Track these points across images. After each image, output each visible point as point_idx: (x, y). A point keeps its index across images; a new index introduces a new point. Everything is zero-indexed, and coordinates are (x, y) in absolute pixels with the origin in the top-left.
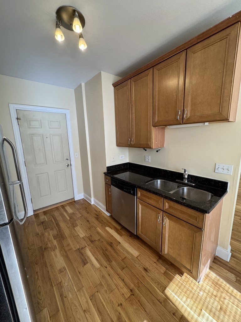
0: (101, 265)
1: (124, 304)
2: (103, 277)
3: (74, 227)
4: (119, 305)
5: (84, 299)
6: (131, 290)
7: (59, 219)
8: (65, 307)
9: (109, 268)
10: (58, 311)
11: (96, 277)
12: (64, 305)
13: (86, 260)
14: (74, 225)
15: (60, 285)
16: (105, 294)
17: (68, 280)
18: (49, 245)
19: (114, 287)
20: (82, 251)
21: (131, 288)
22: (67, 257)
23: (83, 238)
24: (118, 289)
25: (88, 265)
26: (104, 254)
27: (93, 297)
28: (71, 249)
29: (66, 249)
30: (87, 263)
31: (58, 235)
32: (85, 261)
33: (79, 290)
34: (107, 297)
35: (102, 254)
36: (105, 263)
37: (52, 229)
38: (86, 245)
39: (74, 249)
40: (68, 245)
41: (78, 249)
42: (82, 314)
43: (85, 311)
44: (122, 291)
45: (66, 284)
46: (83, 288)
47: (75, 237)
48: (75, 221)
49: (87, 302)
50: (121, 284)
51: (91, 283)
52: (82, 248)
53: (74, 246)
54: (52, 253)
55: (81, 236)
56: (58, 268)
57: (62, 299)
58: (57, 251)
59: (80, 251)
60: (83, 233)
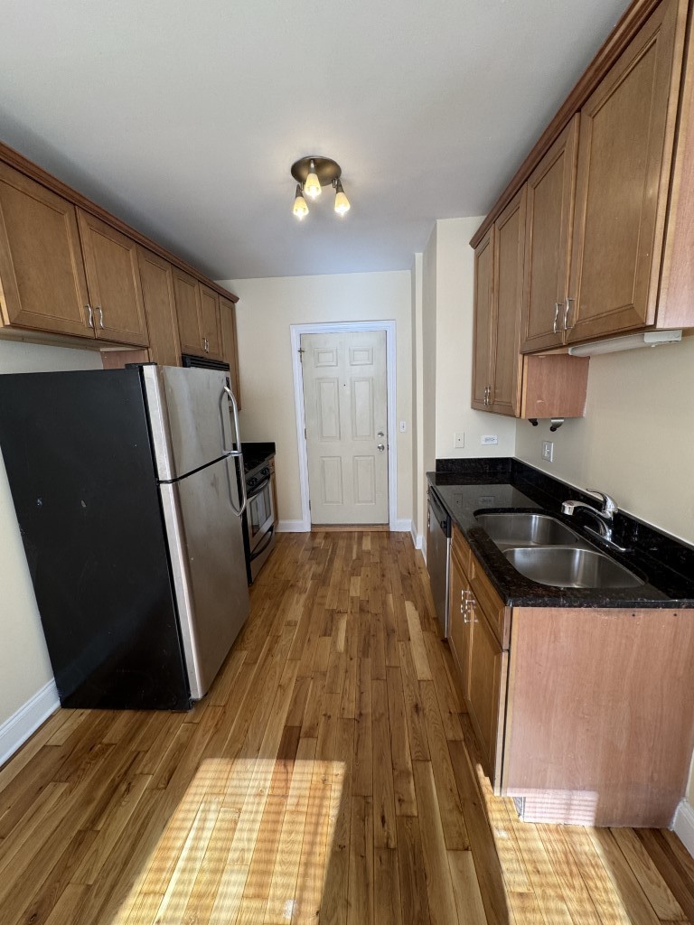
0: (347, 650)
1: (334, 719)
2: (336, 667)
3: (353, 575)
4: (325, 715)
5: (289, 674)
6: (361, 714)
7: (341, 552)
8: (263, 665)
9: (355, 662)
10: (255, 663)
11: (327, 660)
12: (265, 662)
13: (331, 630)
14: (355, 572)
15: (276, 639)
16: (319, 688)
17: (289, 639)
18: (300, 584)
19: (339, 691)
20: (336, 616)
21: (363, 712)
22: (309, 612)
23: (352, 598)
24: (343, 697)
25: (328, 640)
26: (365, 640)
27: (301, 680)
28: (323, 604)
29: (318, 600)
30: (330, 635)
31: (320, 575)
32: (328, 631)
33: (291, 660)
34: (318, 694)
35: (363, 638)
36: (354, 651)
37: (318, 564)
38: (349, 611)
39: (327, 607)
40: (324, 597)
41: (333, 610)
42: (276, 685)
43: (280, 686)
44: (347, 704)
45: (284, 643)
46: (299, 662)
47: (342, 591)
48: (362, 566)
49: (290, 679)
50: (354, 695)
51: (312, 662)
52: (339, 612)
53: (330, 601)
54: (296, 596)
55: (353, 594)
56: (289, 619)
57: (267, 656)
58: (304, 597)
59: (333, 615)
60: (358, 591)
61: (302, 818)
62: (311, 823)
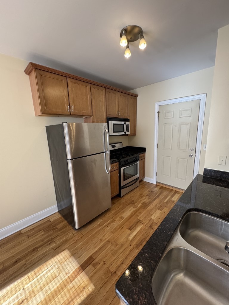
0: (132, 241)
1: (105, 266)
2: (123, 245)
3: (159, 209)
4: (104, 262)
5: (107, 236)
6: (115, 272)
7: (161, 197)
8: (103, 228)
9: (131, 248)
10: (101, 226)
11: (122, 240)
12: (104, 227)
13: (133, 228)
14: (160, 208)
15: (114, 221)
16: (111, 249)
17: (117, 223)
18: (136, 204)
19: (116, 256)
20: (139, 223)
21: (117, 272)
22: (131, 216)
23: (151, 219)
24: (115, 260)
25: (129, 231)
26: (142, 240)
27: (109, 241)
28: (138, 216)
29: (137, 213)
30: (131, 230)
31: (146, 203)
32: (131, 228)
33: (112, 232)
34: (109, 252)
36: (134, 244)
37: (149, 198)
38: (145, 224)
39: (138, 218)
40: (140, 213)
41: (140, 220)
42: (100, 239)
43: (101, 239)
44: (114, 264)
45: (114, 224)
46: (113, 234)
47: (150, 214)
48: (166, 207)
49: (106, 239)
50: (119, 262)
51: (117, 237)
52: (141, 222)
53: (141, 217)
54: (132, 208)
55: (153, 217)
56: (123, 216)
57: (106, 226)
58: (134, 209)
59: (139, 222)
60: (156, 217)
61: (68, 295)
62: (68, 300)
